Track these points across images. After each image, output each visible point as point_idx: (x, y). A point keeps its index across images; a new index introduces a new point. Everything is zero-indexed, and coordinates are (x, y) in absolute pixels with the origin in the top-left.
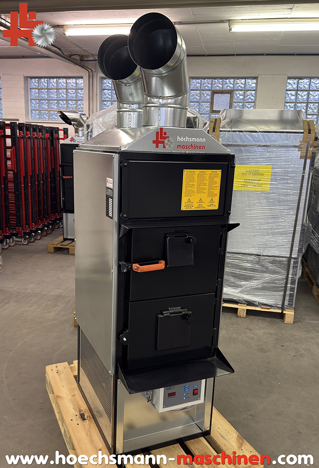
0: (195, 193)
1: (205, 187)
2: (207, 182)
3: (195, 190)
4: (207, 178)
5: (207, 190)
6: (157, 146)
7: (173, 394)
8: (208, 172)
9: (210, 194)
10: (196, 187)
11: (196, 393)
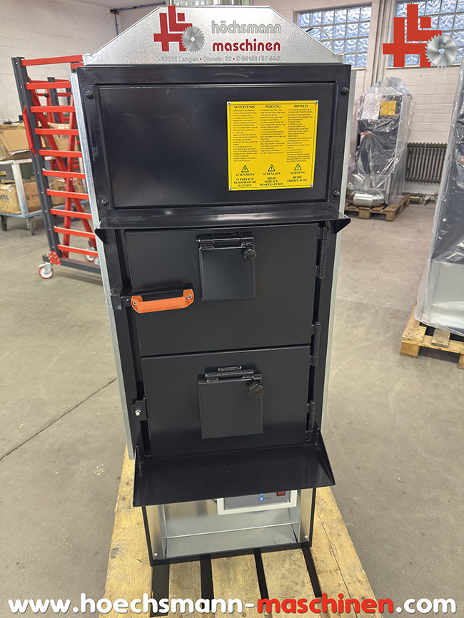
0: (259, 152)
1: (281, 140)
2: (285, 129)
3: (258, 146)
4: (285, 118)
5: (285, 147)
6: (165, 48)
8: (287, 106)
9: (293, 156)
10: (259, 139)
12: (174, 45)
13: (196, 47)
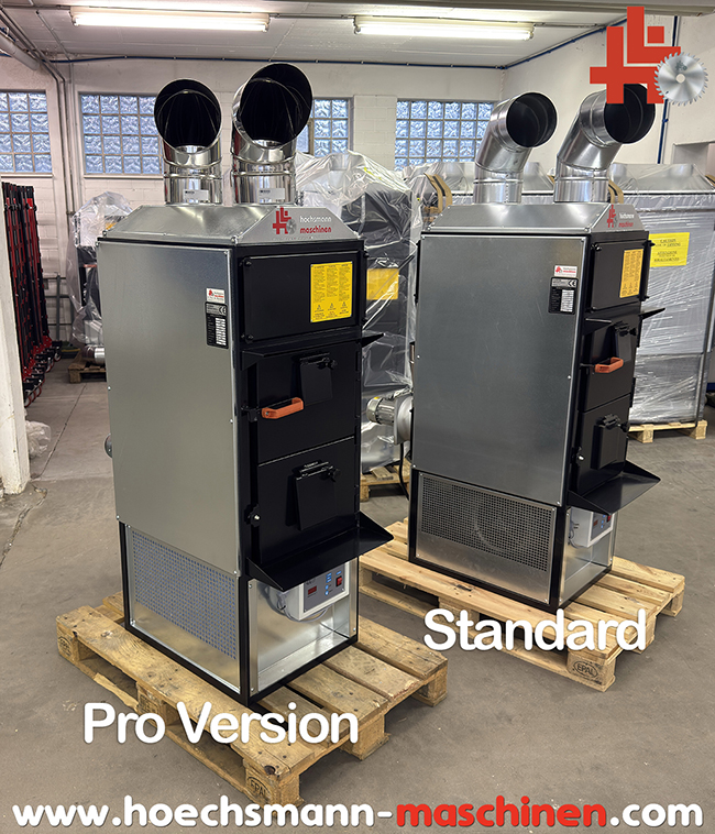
0: (325, 296)
1: (336, 287)
2: (337, 280)
3: (325, 292)
4: (338, 274)
5: (338, 291)
6: (278, 233)
7: (314, 589)
8: (339, 265)
9: (342, 297)
10: (326, 287)
11: (339, 582)
12: (282, 230)
13: (293, 232)
